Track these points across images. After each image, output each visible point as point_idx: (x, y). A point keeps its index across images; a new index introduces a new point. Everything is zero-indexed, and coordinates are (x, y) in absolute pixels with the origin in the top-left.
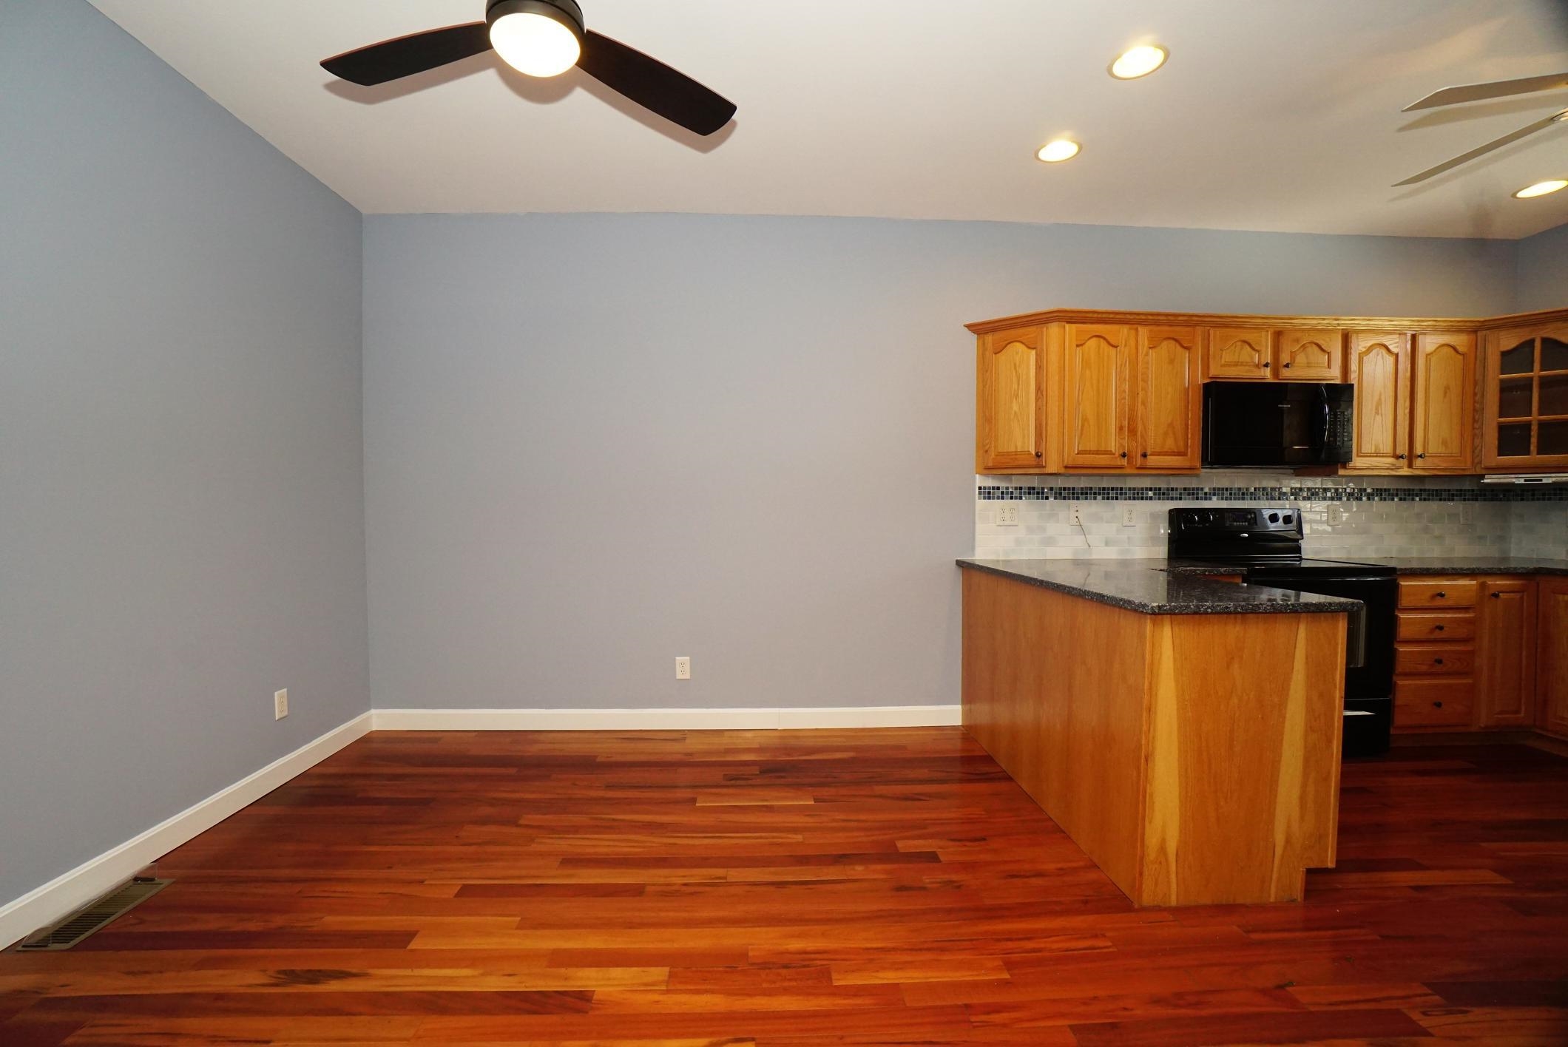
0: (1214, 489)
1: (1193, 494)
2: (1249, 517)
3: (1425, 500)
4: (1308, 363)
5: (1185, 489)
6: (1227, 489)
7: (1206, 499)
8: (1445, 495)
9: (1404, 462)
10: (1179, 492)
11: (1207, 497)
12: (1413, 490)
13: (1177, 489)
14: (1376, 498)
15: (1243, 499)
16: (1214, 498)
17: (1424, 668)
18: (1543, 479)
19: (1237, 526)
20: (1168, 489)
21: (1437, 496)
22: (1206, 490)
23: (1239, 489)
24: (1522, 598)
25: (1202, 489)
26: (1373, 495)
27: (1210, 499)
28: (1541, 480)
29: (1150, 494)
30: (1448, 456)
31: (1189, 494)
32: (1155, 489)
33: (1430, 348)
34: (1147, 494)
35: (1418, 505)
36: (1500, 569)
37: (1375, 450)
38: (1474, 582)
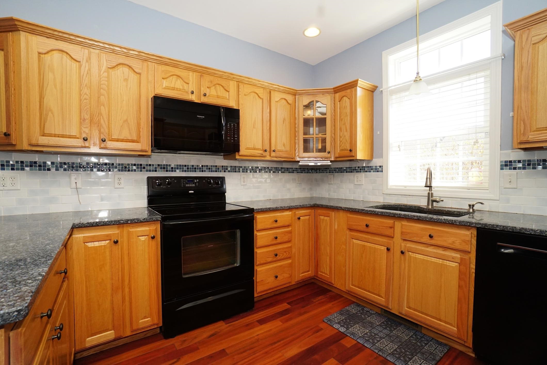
0: (177, 165)
1: (164, 168)
2: (196, 181)
3: (283, 172)
4: (217, 96)
5: (159, 165)
6: (185, 166)
7: (172, 171)
8: (291, 170)
9: (267, 154)
10: (154, 167)
11: (173, 170)
12: (278, 168)
13: (153, 165)
14: (263, 171)
15: (195, 171)
16: (178, 171)
17: (270, 260)
18: (318, 163)
19: (188, 187)
20: (147, 165)
21: (288, 171)
22: (173, 166)
23: (193, 166)
24: (309, 218)
25: (170, 165)
26: (262, 170)
27: (175, 171)
28: (317, 164)
29: (134, 168)
30: (286, 152)
31: (161, 168)
32: (138, 165)
33: (277, 99)
34: (132, 168)
35: (280, 175)
36: (300, 206)
37: (254, 146)
38: (290, 213)
